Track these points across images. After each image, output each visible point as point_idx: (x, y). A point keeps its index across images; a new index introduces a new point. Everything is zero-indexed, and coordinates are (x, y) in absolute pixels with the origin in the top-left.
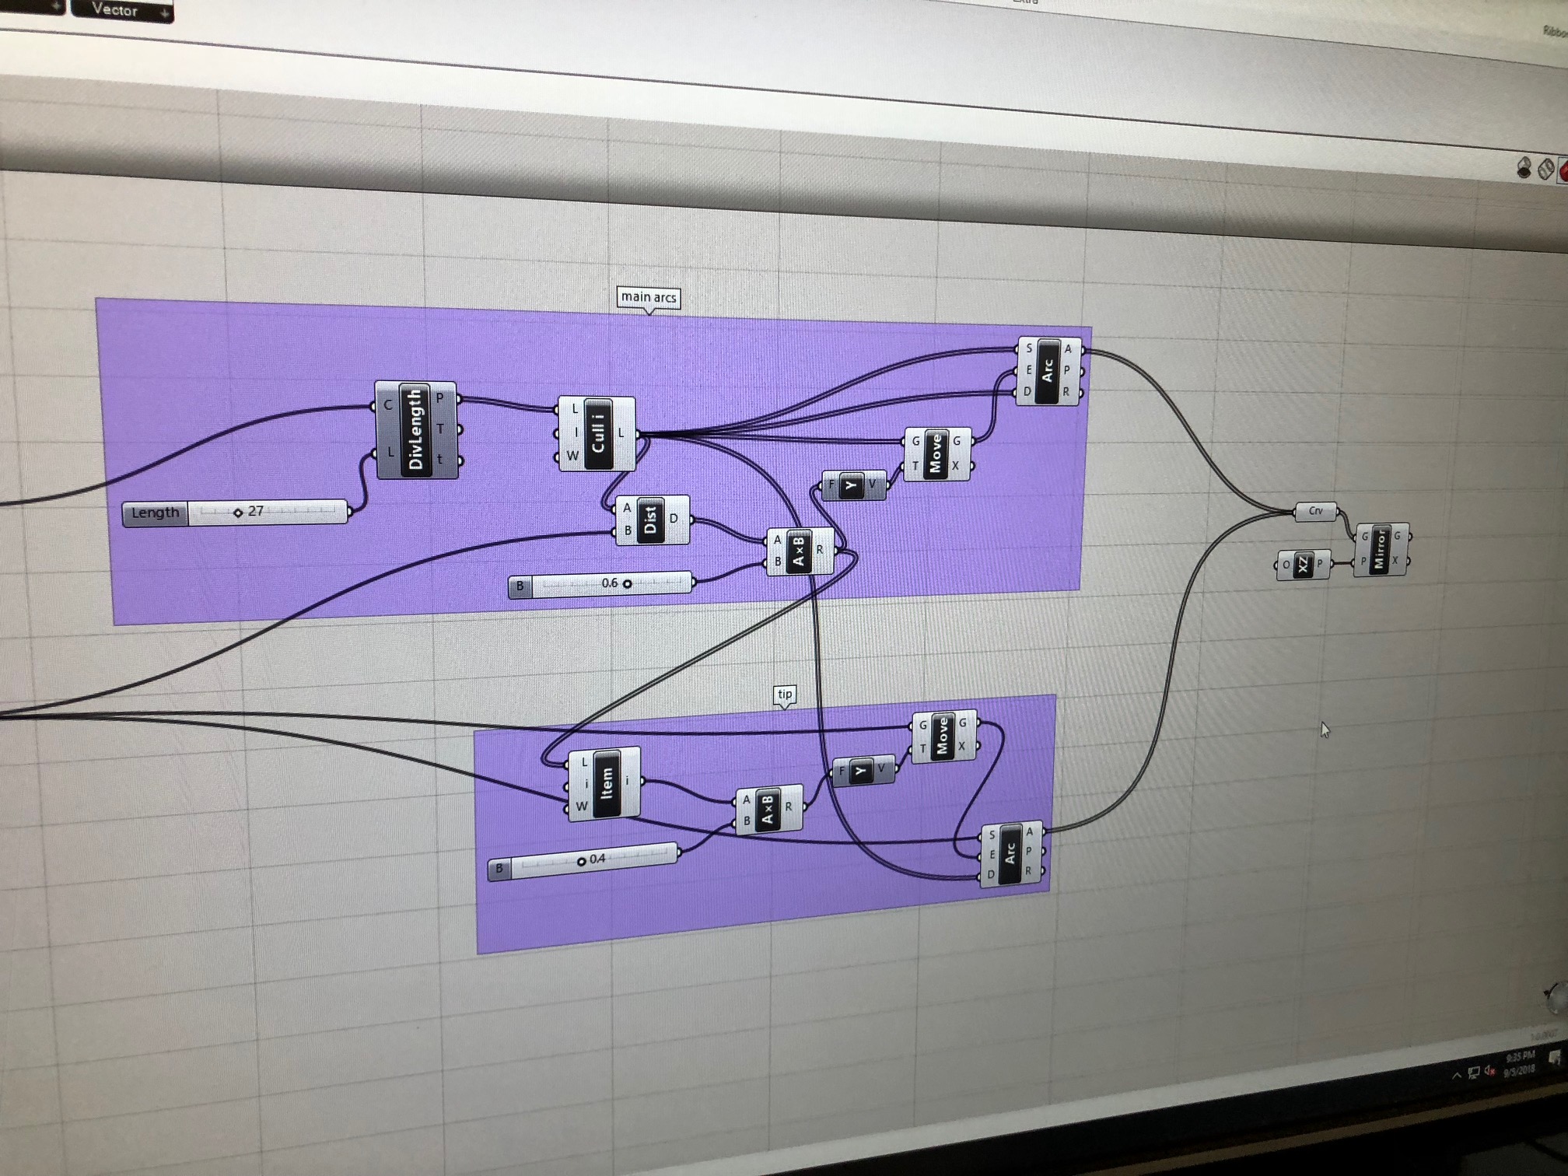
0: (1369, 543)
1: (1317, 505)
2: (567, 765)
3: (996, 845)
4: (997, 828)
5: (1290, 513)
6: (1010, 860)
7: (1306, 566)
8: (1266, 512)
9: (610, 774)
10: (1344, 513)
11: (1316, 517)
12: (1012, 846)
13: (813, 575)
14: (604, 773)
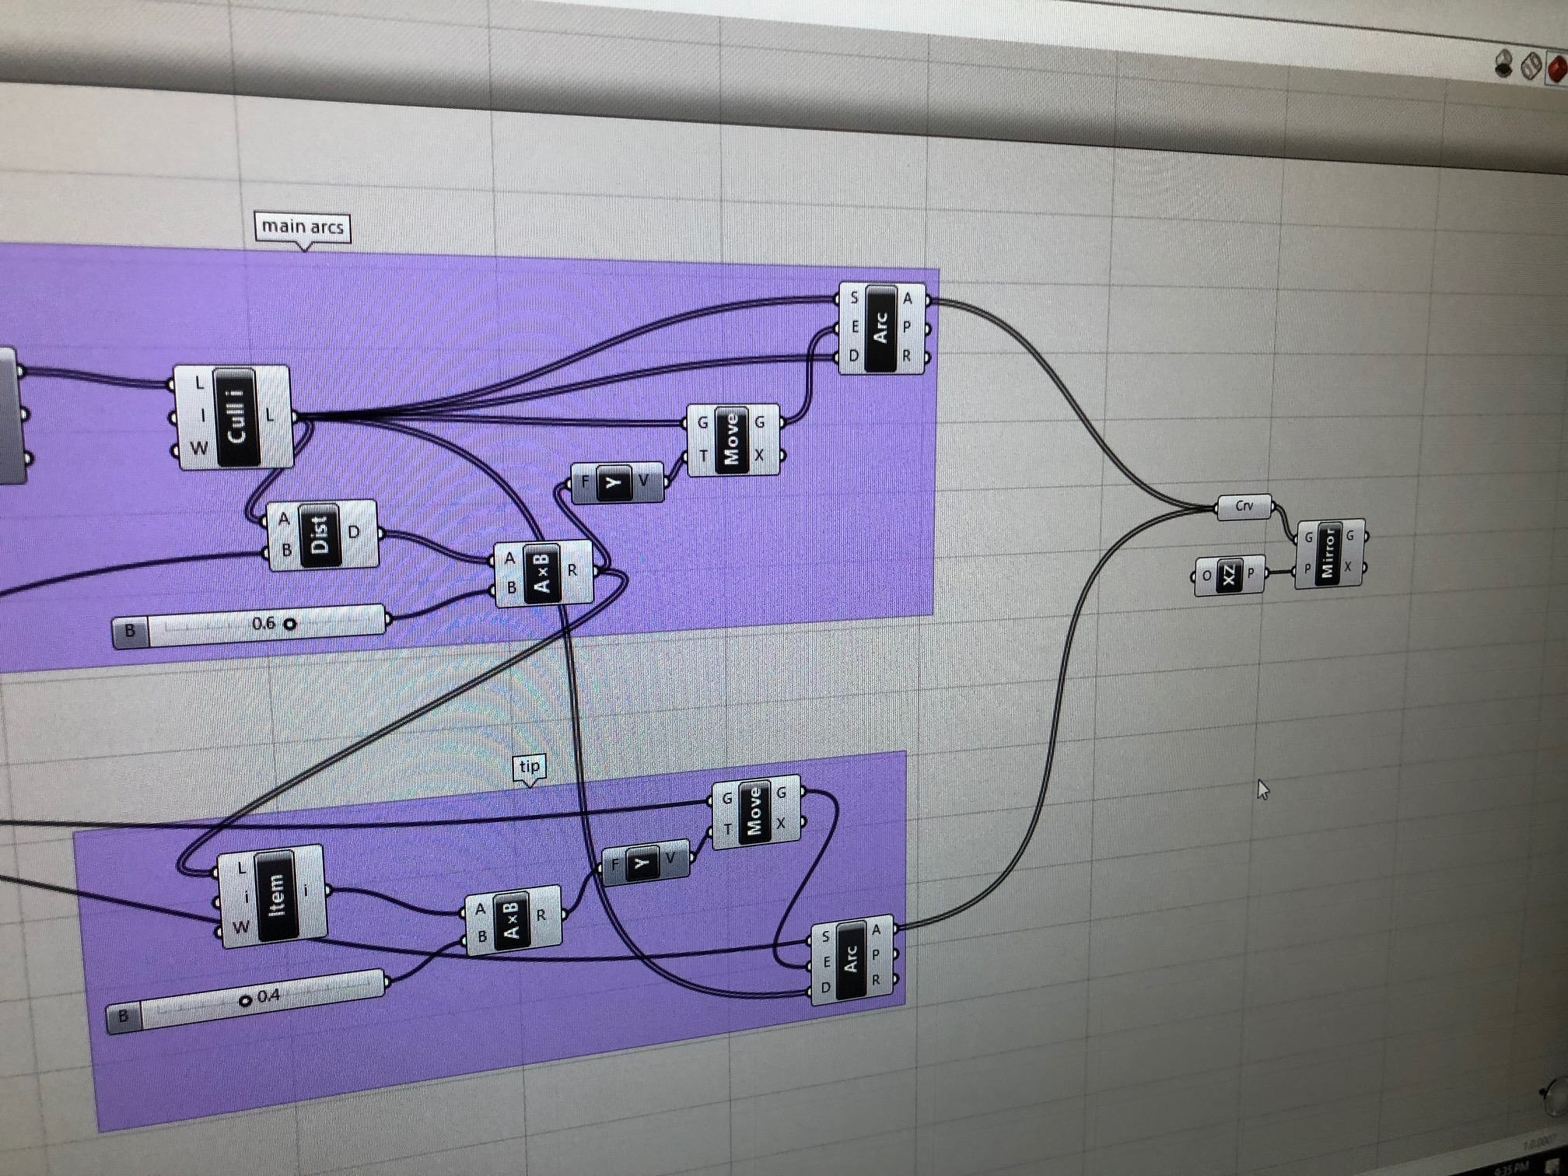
0: (1314, 546)
1: (1247, 499)
2: (215, 873)
3: (831, 949)
4: (832, 928)
5: (1210, 509)
6: (851, 968)
7: (1233, 577)
8: (1180, 509)
9: (280, 882)
10: (1281, 508)
11: (1247, 513)
12: (852, 950)
13: (564, 605)
14: (271, 882)
